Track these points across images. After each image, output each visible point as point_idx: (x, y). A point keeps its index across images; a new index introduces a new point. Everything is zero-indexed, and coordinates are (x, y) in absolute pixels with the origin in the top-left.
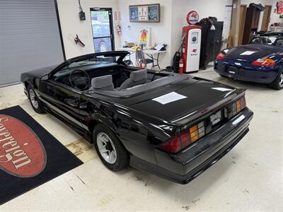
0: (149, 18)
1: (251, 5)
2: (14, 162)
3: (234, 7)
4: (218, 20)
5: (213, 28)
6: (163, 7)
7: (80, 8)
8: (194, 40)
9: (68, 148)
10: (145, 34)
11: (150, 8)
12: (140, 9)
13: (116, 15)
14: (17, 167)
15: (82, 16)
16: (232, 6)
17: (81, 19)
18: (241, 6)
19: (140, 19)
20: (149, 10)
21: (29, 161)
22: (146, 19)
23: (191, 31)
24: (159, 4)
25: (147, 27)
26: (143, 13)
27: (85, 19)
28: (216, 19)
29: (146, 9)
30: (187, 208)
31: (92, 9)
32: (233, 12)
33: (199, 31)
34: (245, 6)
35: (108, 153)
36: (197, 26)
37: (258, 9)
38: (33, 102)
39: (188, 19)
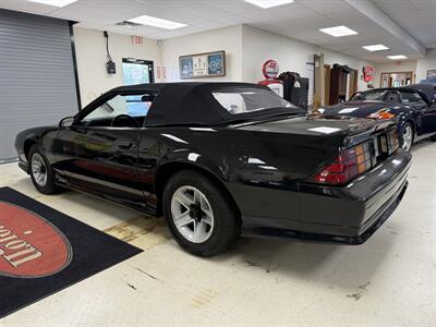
0: (210, 72)
1: (335, 66)
2: (8, 258)
3: (317, 64)
4: (302, 76)
5: (297, 85)
6: (230, 56)
7: (109, 56)
9: (109, 233)
11: (211, 57)
12: (195, 60)
13: (159, 72)
14: (15, 264)
15: (111, 68)
16: (314, 64)
17: (109, 72)
18: (325, 66)
19: (195, 73)
20: (209, 61)
21: (39, 254)
22: (205, 73)
24: (224, 52)
26: (201, 66)
27: (114, 72)
28: (298, 75)
29: (204, 59)
30: (356, 297)
31: (125, 60)
32: (315, 72)
33: (280, 86)
34: (327, 67)
35: (191, 226)
36: (276, 80)
37: (345, 70)
38: (36, 176)
39: (264, 71)
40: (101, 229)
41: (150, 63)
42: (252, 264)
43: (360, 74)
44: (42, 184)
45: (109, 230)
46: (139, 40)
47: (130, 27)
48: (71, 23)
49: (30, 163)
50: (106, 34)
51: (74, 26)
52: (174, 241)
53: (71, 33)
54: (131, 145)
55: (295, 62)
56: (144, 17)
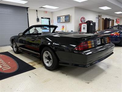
1: (106, 18)
2: (3, 68)
3: (99, 18)
4: (94, 22)
5: (92, 24)
6: (71, 16)
7: (37, 17)
8: (84, 28)
10: (64, 27)
11: (66, 17)
12: (61, 17)
13: (52, 21)
14: (4, 70)
15: (38, 20)
16: (98, 18)
17: (37, 21)
18: (102, 19)
19: (61, 21)
20: (65, 18)
21: (10, 68)
22: (64, 21)
23: (82, 25)
24: (69, 15)
25: (64, 24)
26: (63, 19)
27: (39, 21)
28: (92, 21)
29: (64, 17)
30: (88, 83)
31: (42, 18)
32: (99, 20)
33: (86, 25)
34: (103, 19)
35: (48, 62)
36: (85, 23)
37: (109, 20)
38: (14, 49)
39: (81, 20)
40: (27, 63)
41: (49, 19)
42: (63, 73)
43: (115, 21)
44: (15, 51)
45: (29, 63)
46: (46, 12)
47: (43, 8)
48: (27, 8)
49: (13, 45)
50: (37, 11)
51: (28, 8)
52: (44, 66)
53: (27, 11)
54: (34, 40)
55: (92, 17)
56: (46, 6)
